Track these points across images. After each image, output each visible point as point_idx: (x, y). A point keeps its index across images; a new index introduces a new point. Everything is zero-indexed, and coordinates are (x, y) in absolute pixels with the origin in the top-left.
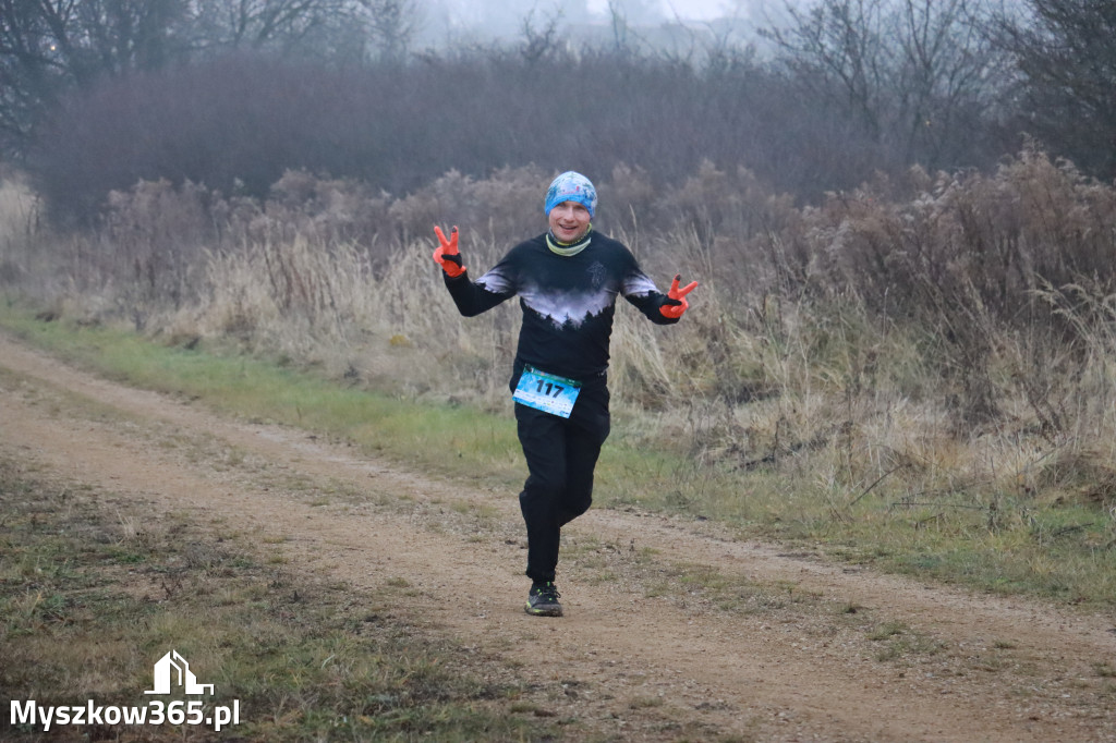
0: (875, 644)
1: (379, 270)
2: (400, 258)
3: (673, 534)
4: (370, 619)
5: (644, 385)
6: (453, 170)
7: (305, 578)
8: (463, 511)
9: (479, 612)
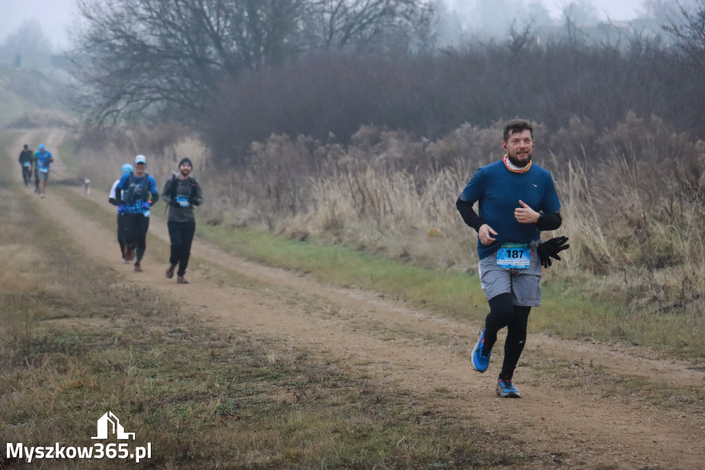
1: (420, 188)
2: (433, 180)
3: (618, 355)
4: (425, 414)
5: (594, 258)
6: (466, 123)
7: (383, 388)
9: (494, 408)
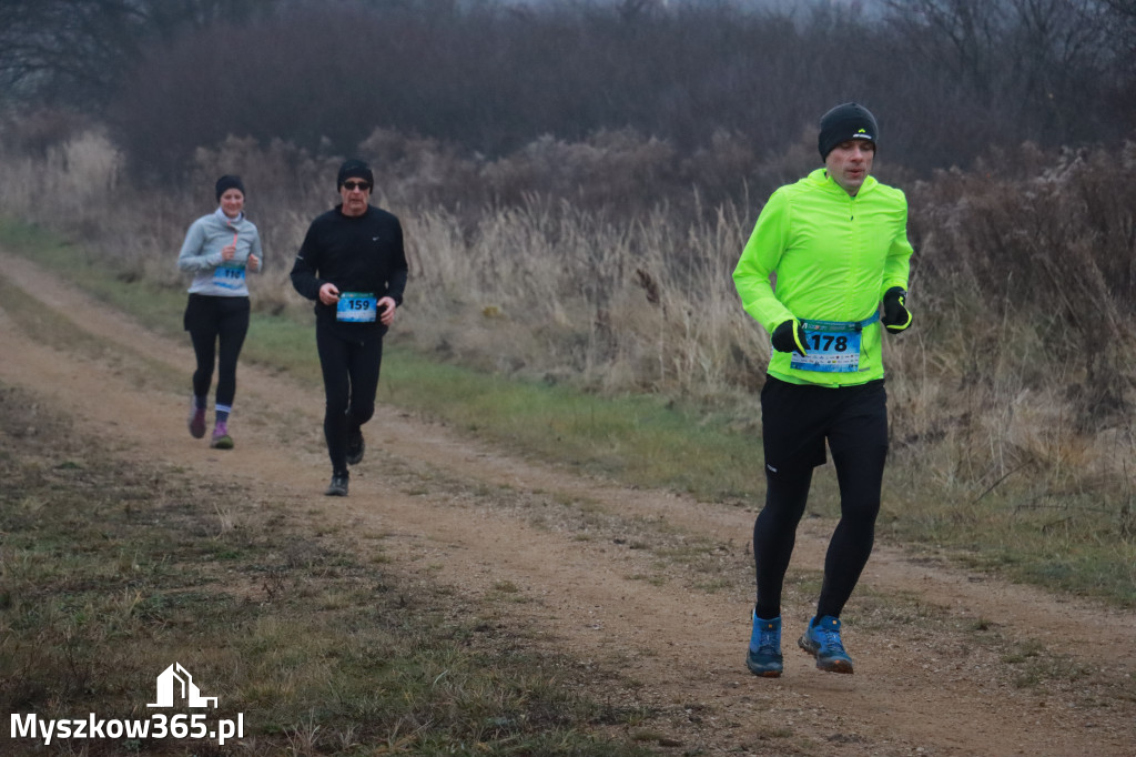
0: (1011, 667)
1: (469, 236)
2: (490, 224)
4: (480, 629)
5: (749, 367)
6: (547, 134)
7: (410, 581)
8: (567, 504)
9: (592, 622)
